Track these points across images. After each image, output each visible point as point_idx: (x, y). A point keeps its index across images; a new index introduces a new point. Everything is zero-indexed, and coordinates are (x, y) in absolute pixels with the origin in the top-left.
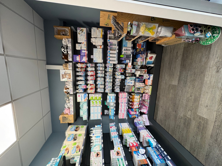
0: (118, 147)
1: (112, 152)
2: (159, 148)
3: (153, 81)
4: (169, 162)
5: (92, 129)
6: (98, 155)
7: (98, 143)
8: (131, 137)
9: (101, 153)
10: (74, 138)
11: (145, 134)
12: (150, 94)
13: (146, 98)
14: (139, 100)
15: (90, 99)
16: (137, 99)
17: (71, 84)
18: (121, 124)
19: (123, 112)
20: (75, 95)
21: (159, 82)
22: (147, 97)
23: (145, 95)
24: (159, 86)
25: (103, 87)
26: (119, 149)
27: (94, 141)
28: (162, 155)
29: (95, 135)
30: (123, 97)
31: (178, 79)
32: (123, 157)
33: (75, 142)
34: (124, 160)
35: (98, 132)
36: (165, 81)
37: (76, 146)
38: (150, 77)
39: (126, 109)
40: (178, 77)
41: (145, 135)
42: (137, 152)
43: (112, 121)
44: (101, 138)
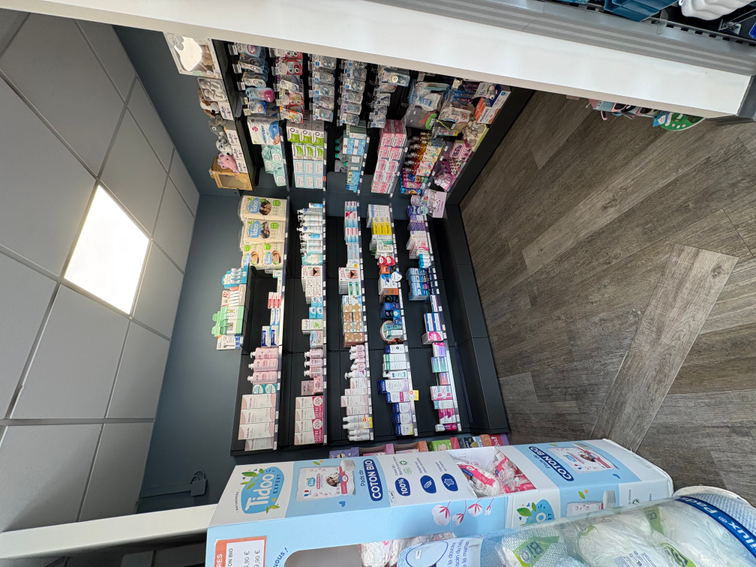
0: (355, 262)
1: (341, 271)
2: (432, 274)
3: (501, 114)
4: (434, 297)
5: (301, 211)
6: (315, 272)
7: (316, 250)
8: (387, 243)
9: (321, 269)
10: (262, 232)
11: (420, 242)
12: (474, 149)
13: (460, 157)
14: (436, 158)
15: (289, 139)
16: (431, 155)
17: (220, 90)
18: (372, 208)
19: (384, 180)
20: (242, 124)
21: (517, 122)
22: (462, 154)
23: (460, 147)
24: (512, 132)
25: (331, 106)
26: (356, 266)
27: (308, 244)
28: (429, 285)
29: (308, 231)
30: (393, 145)
31: (551, 155)
32: (359, 282)
33: (267, 240)
34: (360, 286)
35: (317, 224)
36: (529, 132)
37: (271, 251)
38: (496, 96)
39: (394, 175)
40: (555, 149)
41: (418, 245)
42: (387, 276)
43: (352, 196)
44: (321, 238)
